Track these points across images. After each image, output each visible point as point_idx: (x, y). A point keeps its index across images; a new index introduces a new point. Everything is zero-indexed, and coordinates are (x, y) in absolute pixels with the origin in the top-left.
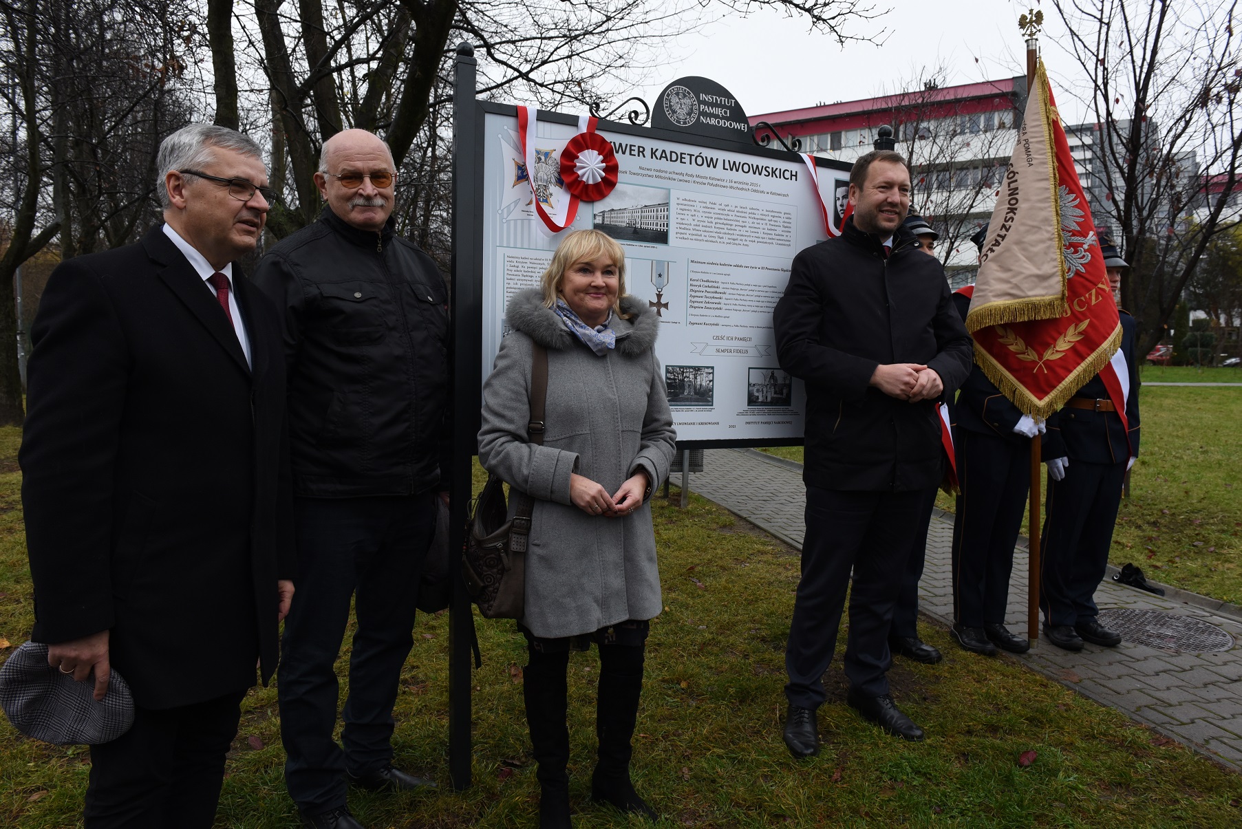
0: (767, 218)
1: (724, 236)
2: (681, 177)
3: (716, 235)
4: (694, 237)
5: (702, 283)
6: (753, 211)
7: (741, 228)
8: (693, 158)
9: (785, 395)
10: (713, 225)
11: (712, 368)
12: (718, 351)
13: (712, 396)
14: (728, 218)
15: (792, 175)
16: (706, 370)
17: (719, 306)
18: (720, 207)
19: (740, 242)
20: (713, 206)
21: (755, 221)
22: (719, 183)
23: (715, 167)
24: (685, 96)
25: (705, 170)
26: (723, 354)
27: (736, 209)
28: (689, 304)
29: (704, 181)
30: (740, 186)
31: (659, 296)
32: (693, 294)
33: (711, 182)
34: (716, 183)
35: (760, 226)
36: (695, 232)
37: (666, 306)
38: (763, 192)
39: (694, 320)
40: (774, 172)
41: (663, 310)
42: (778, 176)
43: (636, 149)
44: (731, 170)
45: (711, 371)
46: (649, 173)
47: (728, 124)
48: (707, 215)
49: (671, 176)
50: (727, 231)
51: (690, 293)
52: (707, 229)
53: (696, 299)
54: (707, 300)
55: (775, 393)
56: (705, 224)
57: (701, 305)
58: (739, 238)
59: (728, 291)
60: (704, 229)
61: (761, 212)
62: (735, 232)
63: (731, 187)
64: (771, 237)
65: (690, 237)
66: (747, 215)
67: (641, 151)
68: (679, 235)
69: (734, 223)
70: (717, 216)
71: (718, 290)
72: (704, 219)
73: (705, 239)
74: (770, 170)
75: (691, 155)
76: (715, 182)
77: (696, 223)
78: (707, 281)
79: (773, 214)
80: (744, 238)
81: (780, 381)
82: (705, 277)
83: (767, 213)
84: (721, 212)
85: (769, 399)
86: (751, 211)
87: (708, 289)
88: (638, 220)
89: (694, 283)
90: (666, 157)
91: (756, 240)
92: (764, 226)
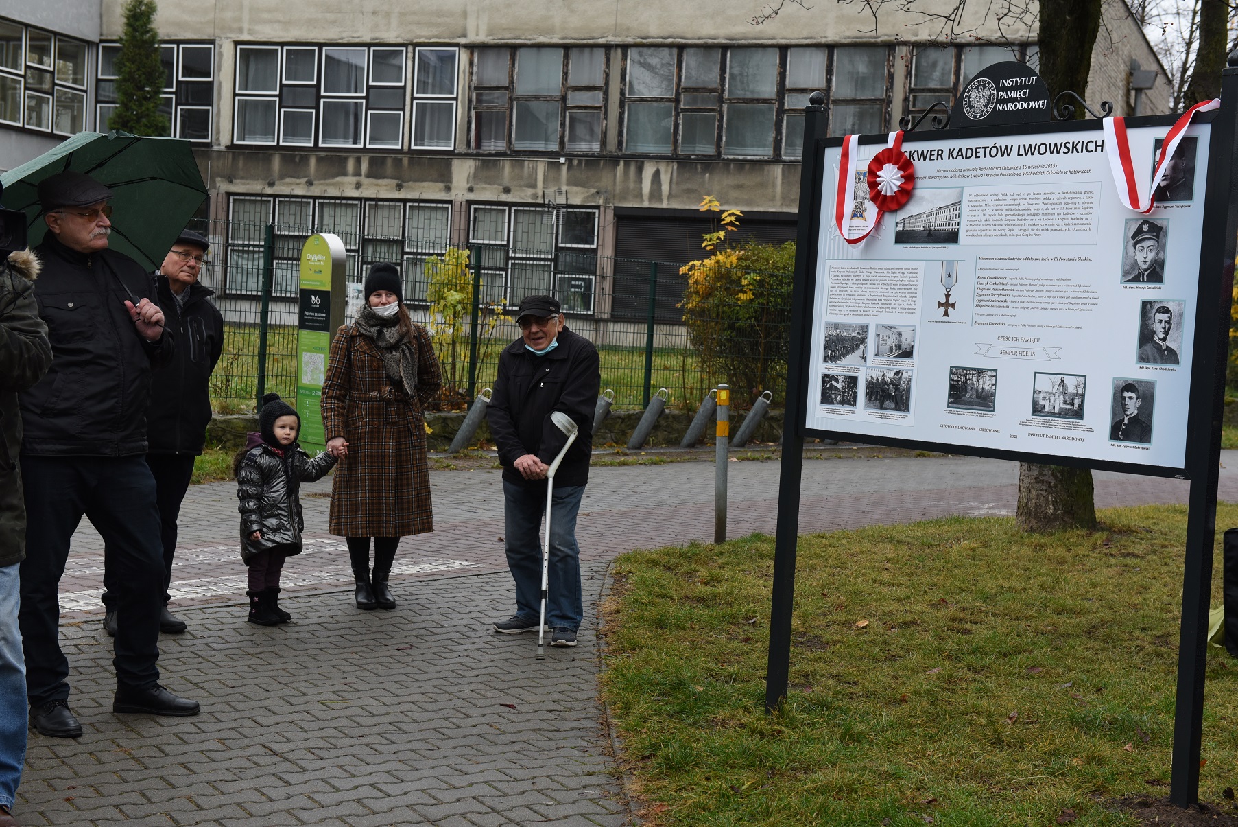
0: (1063, 201)
1: (1014, 228)
2: (974, 173)
3: (1006, 228)
4: (984, 233)
5: (989, 281)
6: (1047, 196)
7: (1032, 217)
8: (988, 150)
9: (1076, 406)
10: (1004, 218)
11: (996, 371)
12: (1002, 352)
13: (994, 402)
14: (1020, 207)
15: (1096, 146)
16: (990, 373)
17: (1005, 304)
18: (1012, 197)
19: (1032, 233)
20: (1004, 197)
21: (1050, 207)
22: (1012, 171)
23: (1008, 155)
24: (984, 87)
25: (1000, 161)
26: (1007, 356)
27: (1030, 197)
28: (976, 303)
29: (998, 172)
30: (1034, 171)
31: (948, 296)
32: (980, 292)
33: (1003, 172)
34: (1009, 172)
35: (1056, 212)
36: (985, 228)
37: (953, 305)
38: (1060, 172)
39: (979, 319)
40: (1074, 147)
41: (950, 310)
42: (1080, 150)
43: (935, 153)
44: (1026, 154)
45: (994, 374)
46: (946, 174)
47: (1025, 105)
48: (998, 208)
49: (965, 173)
50: (1018, 222)
51: (976, 292)
52: (997, 223)
53: (982, 298)
54: (994, 298)
55: (1065, 403)
56: (995, 218)
57: (987, 303)
58: (1031, 228)
59: (1015, 288)
60: (994, 223)
61: (1057, 195)
62: (1026, 222)
63: (1025, 174)
64: (1066, 222)
65: (980, 233)
66: (1041, 202)
67: (940, 154)
68: (969, 233)
69: (1025, 212)
70: (1008, 207)
71: (1005, 287)
72: (994, 212)
73: (994, 233)
74: (1070, 146)
75: (985, 148)
76: (1007, 172)
77: (985, 218)
78: (995, 278)
79: (1071, 196)
80: (1035, 228)
81: (1071, 389)
82: (993, 274)
83: (1063, 196)
84: (1013, 202)
85: (1057, 410)
86: (1045, 196)
87: (995, 287)
88: (933, 223)
89: (982, 281)
90: (962, 155)
91: (1050, 227)
92: (1060, 211)
